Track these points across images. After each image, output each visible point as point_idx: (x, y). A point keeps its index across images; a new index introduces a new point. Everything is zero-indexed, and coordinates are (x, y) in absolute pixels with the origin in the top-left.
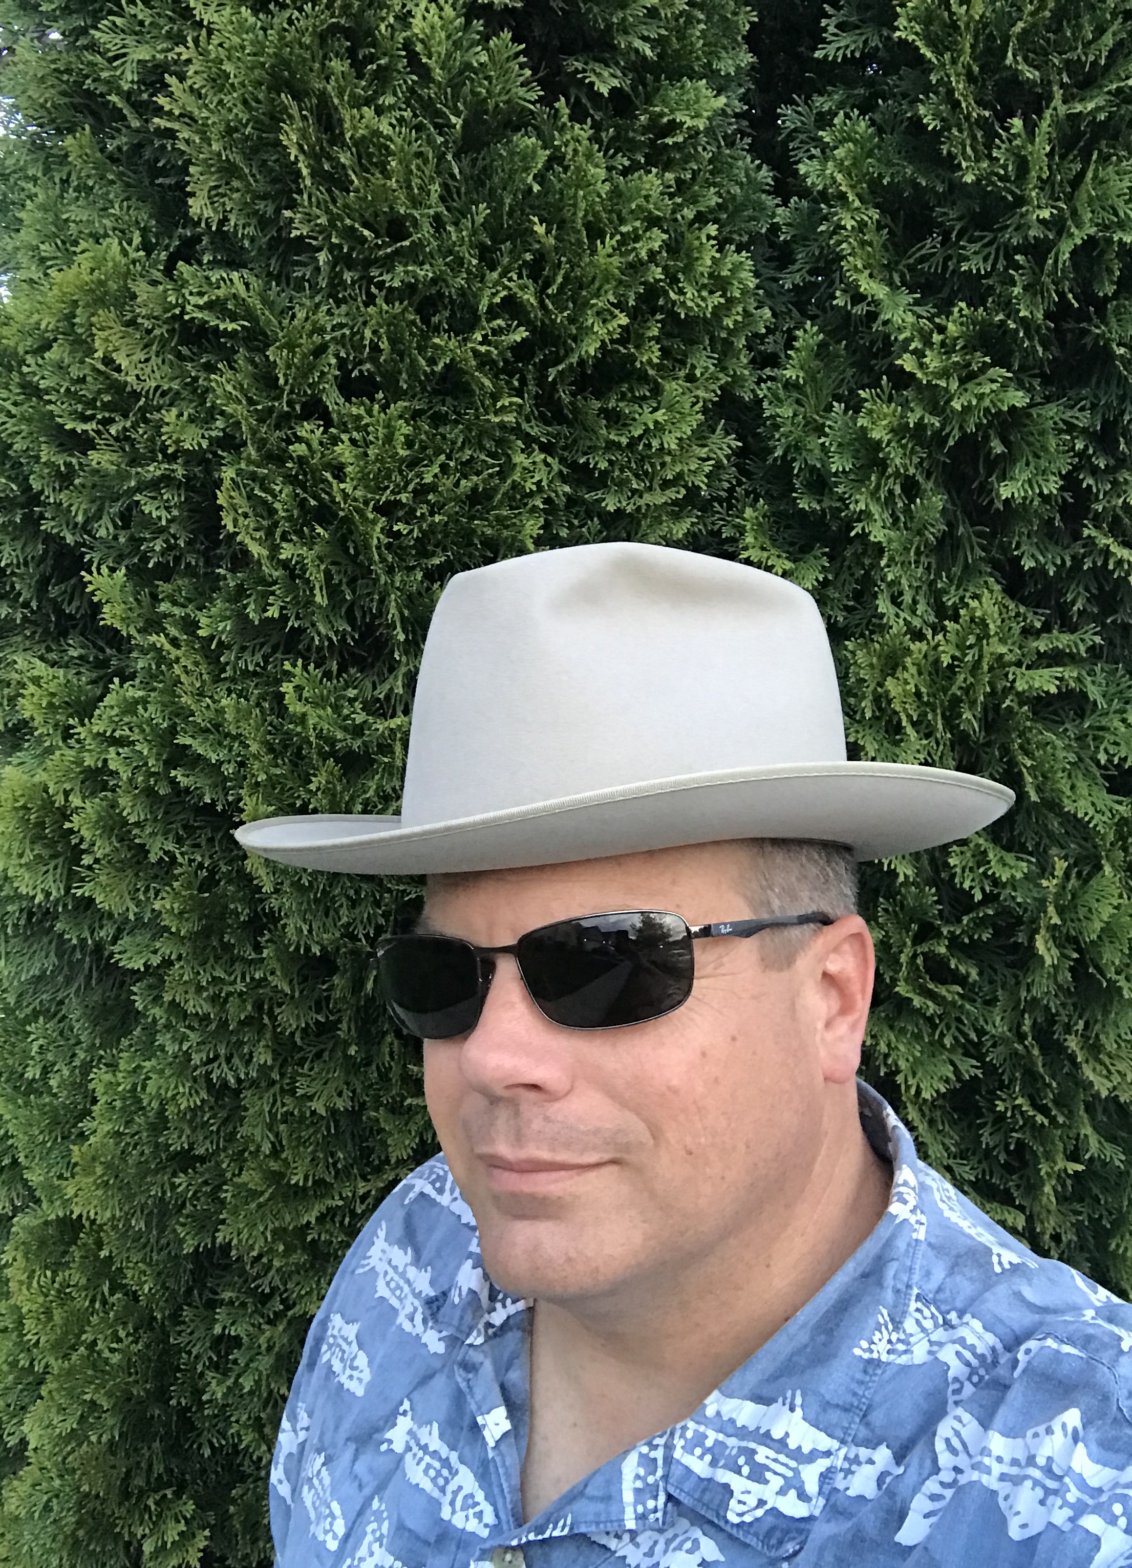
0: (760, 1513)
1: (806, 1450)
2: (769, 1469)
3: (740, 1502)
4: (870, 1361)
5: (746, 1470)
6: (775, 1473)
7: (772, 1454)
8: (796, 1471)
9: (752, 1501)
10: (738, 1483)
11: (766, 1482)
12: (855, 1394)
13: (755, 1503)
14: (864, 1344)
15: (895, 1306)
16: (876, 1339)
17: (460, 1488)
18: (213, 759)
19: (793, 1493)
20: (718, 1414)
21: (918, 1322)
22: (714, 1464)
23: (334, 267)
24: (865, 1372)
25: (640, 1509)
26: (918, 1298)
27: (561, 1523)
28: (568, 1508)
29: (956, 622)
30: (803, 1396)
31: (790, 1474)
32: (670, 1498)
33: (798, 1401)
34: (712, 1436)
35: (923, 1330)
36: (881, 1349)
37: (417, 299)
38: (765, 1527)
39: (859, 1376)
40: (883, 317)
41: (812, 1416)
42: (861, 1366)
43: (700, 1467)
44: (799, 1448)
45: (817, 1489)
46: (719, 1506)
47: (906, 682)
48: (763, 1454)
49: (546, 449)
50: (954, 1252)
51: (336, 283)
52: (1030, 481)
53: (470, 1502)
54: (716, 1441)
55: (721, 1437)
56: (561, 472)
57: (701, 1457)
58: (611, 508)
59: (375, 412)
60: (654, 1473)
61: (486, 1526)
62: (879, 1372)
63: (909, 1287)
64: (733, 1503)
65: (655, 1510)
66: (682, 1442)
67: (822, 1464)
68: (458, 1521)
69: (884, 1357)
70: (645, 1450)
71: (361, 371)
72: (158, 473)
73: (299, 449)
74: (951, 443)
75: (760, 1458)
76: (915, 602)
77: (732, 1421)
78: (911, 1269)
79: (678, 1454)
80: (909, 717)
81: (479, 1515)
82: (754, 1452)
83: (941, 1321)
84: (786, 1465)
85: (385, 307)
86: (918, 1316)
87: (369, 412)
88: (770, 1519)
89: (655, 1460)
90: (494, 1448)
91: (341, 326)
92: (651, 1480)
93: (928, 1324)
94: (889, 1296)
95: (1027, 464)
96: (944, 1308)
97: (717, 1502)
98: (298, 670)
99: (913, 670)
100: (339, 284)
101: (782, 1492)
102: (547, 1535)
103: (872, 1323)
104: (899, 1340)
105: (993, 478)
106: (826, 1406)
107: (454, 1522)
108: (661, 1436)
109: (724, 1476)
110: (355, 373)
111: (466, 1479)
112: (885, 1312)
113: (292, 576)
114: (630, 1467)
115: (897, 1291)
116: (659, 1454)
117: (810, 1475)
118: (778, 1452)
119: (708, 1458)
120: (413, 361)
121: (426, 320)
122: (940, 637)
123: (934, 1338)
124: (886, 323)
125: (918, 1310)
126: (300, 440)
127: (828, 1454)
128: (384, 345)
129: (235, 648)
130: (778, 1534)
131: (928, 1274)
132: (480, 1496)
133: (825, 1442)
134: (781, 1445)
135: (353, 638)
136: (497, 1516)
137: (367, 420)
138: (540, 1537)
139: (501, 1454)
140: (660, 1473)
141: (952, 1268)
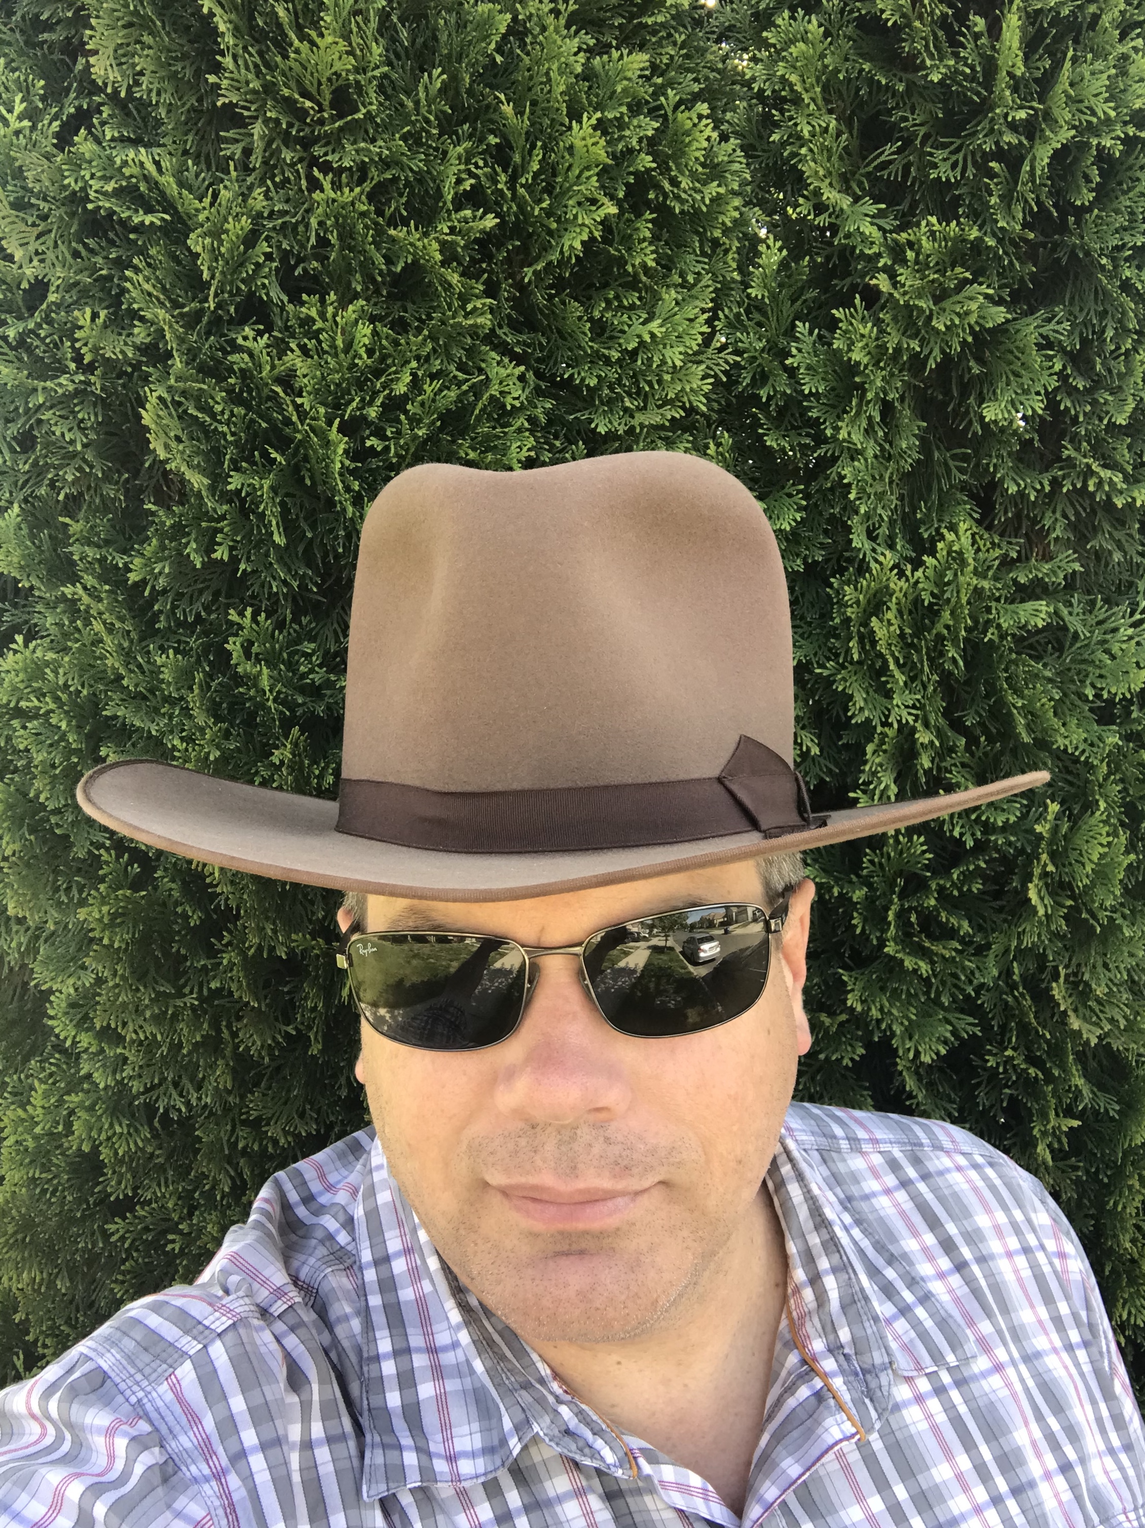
23: (269, 144)
29: (935, 556)
47: (891, 623)
51: (272, 163)
52: (1013, 401)
59: (328, 316)
71: (306, 269)
72: (71, 388)
73: (240, 360)
74: (933, 364)
80: (896, 659)
85: (332, 194)
87: (322, 316)
95: (1010, 383)
98: (247, 621)
99: (896, 610)
100: (276, 165)
105: (971, 400)
110: (300, 271)
113: (244, 510)
121: (381, 211)
122: (920, 573)
128: (333, 238)
129: (171, 596)
135: (315, 583)
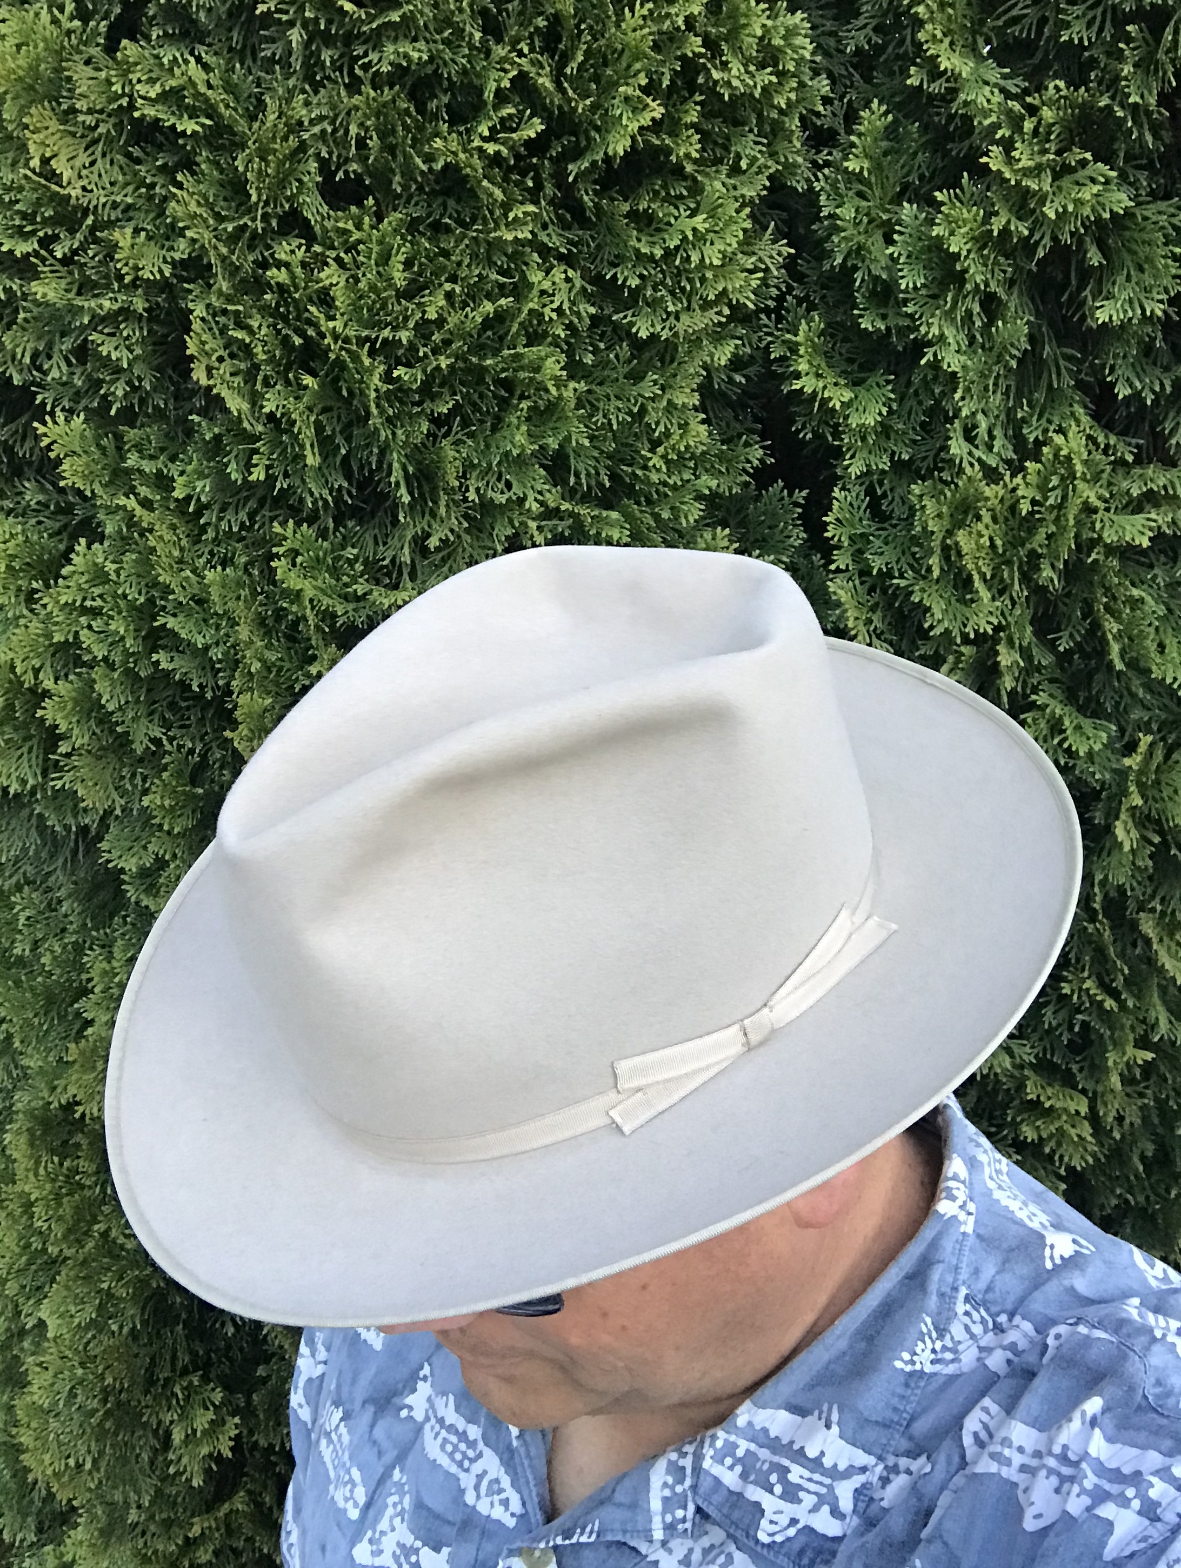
0: (792, 1532)
1: (842, 1467)
2: (803, 1489)
3: (771, 1522)
4: (911, 1374)
5: (778, 1489)
6: (809, 1492)
7: (807, 1474)
8: (830, 1488)
9: (784, 1520)
10: (769, 1503)
11: (800, 1501)
12: (895, 1409)
13: (787, 1522)
14: (906, 1356)
15: (939, 1314)
16: (918, 1350)
17: (485, 1472)
18: (200, 642)
19: (826, 1509)
20: (750, 1424)
21: (967, 1328)
22: (744, 1476)
23: (310, 44)
24: (907, 1385)
25: (669, 1518)
26: (967, 1299)
27: (588, 1529)
28: (595, 1513)
29: (1038, 461)
30: (840, 1411)
31: (824, 1490)
32: (699, 1510)
33: (835, 1417)
34: (743, 1446)
35: (973, 1336)
36: (924, 1359)
37: (409, 81)
38: (797, 1546)
39: (900, 1390)
40: (962, 96)
41: (850, 1433)
42: (902, 1380)
43: (730, 1479)
44: (835, 1465)
45: (852, 1507)
46: (749, 1526)
47: (980, 535)
48: (797, 1474)
49: (568, 260)
50: (1005, 1246)
51: (312, 64)
52: (1131, 301)
53: (495, 1488)
54: (748, 1451)
55: (753, 1447)
56: (584, 289)
57: (731, 1468)
58: (643, 334)
59: (366, 227)
60: (681, 1481)
61: (513, 1515)
62: (922, 1384)
63: (955, 1289)
64: (764, 1523)
65: (684, 1520)
66: (711, 1452)
67: (857, 1481)
68: (483, 1507)
69: (928, 1368)
70: (674, 1456)
71: (346, 173)
72: (115, 305)
73: (278, 276)
74: (1041, 253)
75: (793, 1477)
76: (992, 437)
77: (765, 1431)
78: (957, 1268)
79: (707, 1464)
80: (983, 576)
81: (505, 1503)
82: (787, 1470)
83: (991, 1325)
84: (821, 1483)
85: (372, 93)
86: (966, 1320)
87: (359, 227)
88: (803, 1539)
89: (684, 1468)
90: (517, 1437)
91: (321, 118)
92: (679, 1489)
93: (977, 1329)
94: (933, 1301)
95: (1128, 279)
96: (994, 1309)
97: (747, 1521)
98: (290, 532)
99: (986, 517)
100: (316, 64)
101: (815, 1509)
102: (574, 1540)
103: (913, 1333)
104: (945, 1348)
105: (1087, 292)
106: (866, 1422)
107: (479, 1508)
108: (690, 1443)
109: (754, 1493)
110: (340, 175)
111: (490, 1463)
112: (928, 1320)
113: (279, 430)
114: (659, 1475)
115: (942, 1295)
116: (687, 1462)
117: (845, 1493)
118: (812, 1472)
119: (738, 1469)
120: (407, 157)
121: (421, 110)
122: (1019, 480)
123: (982, 1344)
124: (966, 104)
125: (967, 1313)
126: (279, 264)
127: (864, 1469)
128: (374, 142)
129: (216, 507)
130: (809, 1554)
131: (976, 1272)
132: (506, 1482)
133: (862, 1458)
134: (816, 1464)
135: (350, 494)
136: (524, 1504)
137: (357, 235)
138: (567, 1542)
139: (525, 1444)
140: (688, 1482)
141: (1004, 1263)
